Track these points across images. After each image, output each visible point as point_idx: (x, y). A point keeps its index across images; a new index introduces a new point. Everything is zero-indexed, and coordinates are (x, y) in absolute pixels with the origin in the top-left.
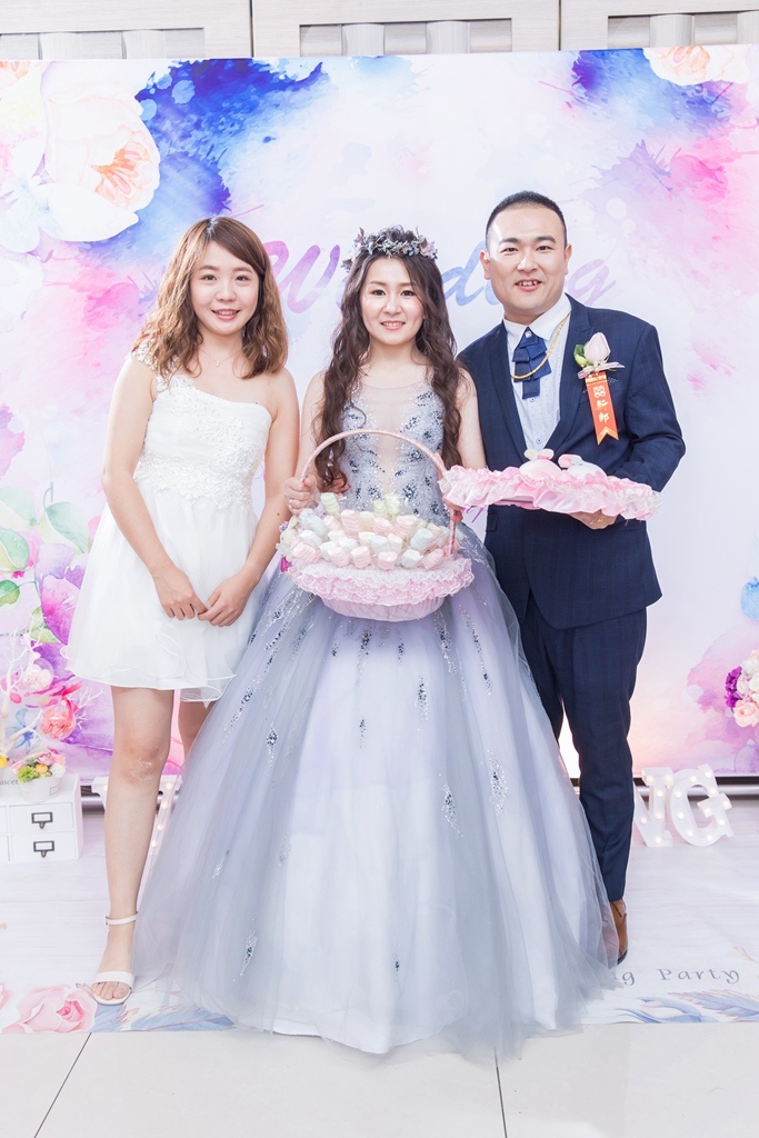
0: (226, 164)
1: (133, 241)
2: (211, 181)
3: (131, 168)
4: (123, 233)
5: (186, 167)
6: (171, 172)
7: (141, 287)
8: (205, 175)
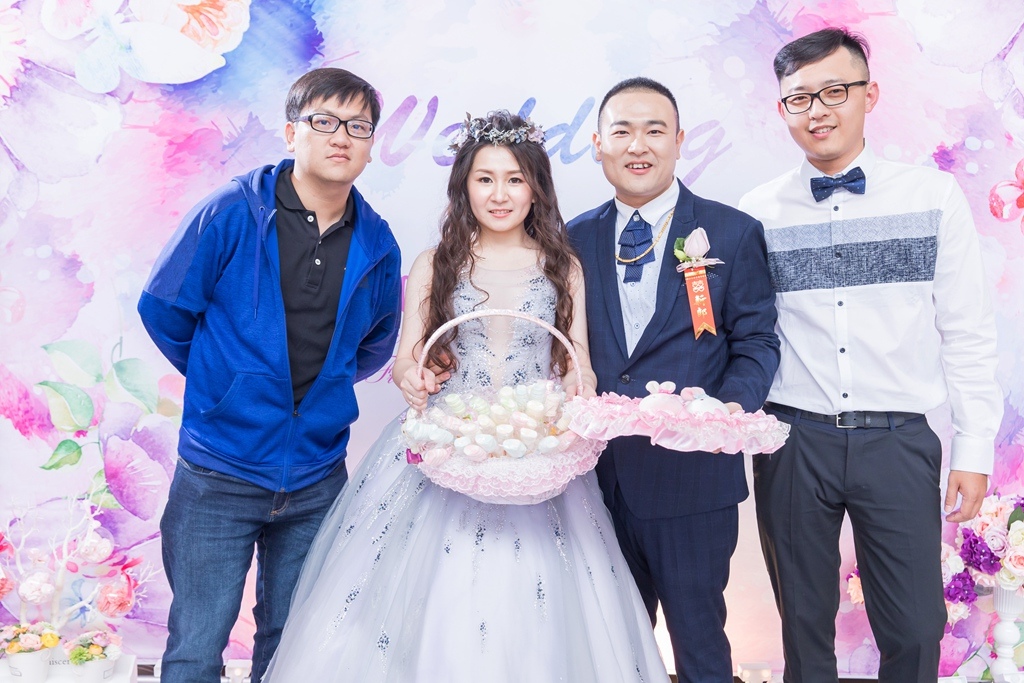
0: (321, 7)
1: (219, 84)
2: (304, 25)
3: (220, 8)
4: (209, 76)
5: (278, 9)
6: (262, 14)
7: (225, 134)
8: (298, 19)
